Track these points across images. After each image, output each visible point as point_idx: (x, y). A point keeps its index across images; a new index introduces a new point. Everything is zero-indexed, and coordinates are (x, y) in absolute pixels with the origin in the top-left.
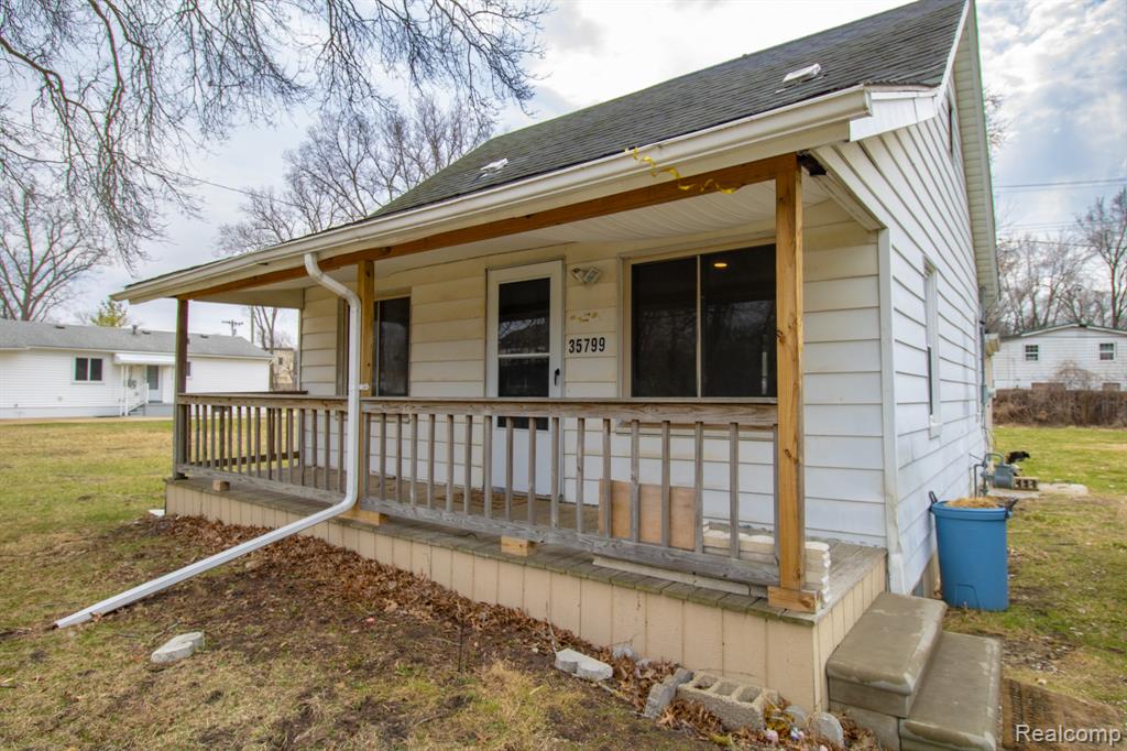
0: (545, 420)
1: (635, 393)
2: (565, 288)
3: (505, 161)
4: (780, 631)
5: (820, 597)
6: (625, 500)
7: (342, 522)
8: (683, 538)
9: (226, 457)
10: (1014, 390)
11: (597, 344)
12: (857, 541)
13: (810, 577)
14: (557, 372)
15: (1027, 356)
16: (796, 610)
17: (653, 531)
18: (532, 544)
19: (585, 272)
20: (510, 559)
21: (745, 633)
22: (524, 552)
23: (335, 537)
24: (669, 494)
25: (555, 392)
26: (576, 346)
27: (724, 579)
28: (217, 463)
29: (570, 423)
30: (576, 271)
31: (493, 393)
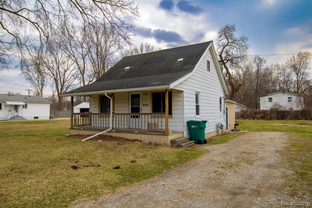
0: (138, 116)
1: (153, 112)
2: (142, 96)
3: (129, 67)
4: (166, 136)
5: (169, 133)
6: (150, 125)
7: (109, 132)
8: (156, 129)
9: (84, 124)
10: (263, 110)
11: (147, 105)
12: (180, 131)
13: (169, 131)
14: (141, 109)
15: (269, 101)
16: (167, 134)
17: (153, 128)
18: (139, 131)
19: (145, 94)
20: (136, 133)
21: (162, 137)
22: (138, 132)
23: (108, 134)
24: (155, 124)
25: (141, 112)
26: (144, 105)
27: (161, 132)
28: (82, 125)
29: (143, 116)
30: (144, 94)
31: (130, 112)
